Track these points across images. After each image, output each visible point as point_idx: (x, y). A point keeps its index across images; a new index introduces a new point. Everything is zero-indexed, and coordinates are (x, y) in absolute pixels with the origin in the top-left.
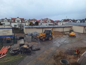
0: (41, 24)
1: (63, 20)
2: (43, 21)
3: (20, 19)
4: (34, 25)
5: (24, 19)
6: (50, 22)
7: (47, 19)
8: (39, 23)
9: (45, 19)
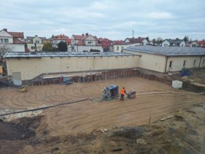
0: (73, 48)
1: (129, 39)
2: (77, 41)
3: (10, 33)
4: (54, 50)
5: (22, 33)
6: (94, 43)
7: (87, 34)
8: (69, 46)
9: (83, 35)
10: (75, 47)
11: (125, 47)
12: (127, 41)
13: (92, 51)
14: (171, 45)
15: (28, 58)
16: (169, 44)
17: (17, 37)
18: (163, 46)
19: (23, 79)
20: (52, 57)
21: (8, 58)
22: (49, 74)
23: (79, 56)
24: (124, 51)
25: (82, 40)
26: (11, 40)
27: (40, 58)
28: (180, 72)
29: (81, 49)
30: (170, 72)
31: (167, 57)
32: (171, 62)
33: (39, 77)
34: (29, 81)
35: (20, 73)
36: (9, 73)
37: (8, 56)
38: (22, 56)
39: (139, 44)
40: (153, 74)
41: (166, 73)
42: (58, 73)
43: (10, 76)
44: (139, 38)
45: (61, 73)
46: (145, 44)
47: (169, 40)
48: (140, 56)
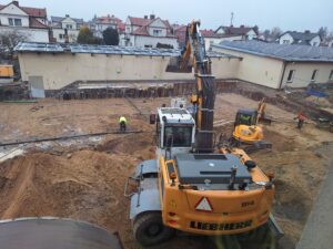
0: (128, 40)
1: (223, 28)
2: (135, 28)
3: (22, 9)
4: (97, 42)
5: (44, 10)
6: (164, 33)
7: (152, 17)
8: (122, 37)
9: (146, 17)
10: (132, 38)
11: (217, 42)
12: (221, 31)
13: (159, 46)
14: (296, 41)
15: (54, 54)
16: (291, 40)
17: (36, 17)
18: (281, 43)
19: (46, 88)
20: (92, 54)
21: (21, 52)
22: (89, 82)
23: (137, 54)
24: (214, 49)
25: (143, 26)
26: (25, 22)
27: (74, 54)
28: (305, 88)
29: (142, 42)
30: (288, 88)
31: (286, 63)
32: (291, 72)
33: (71, 86)
34: (56, 92)
35: (40, 78)
36: (24, 78)
37: (21, 49)
38: (45, 49)
39: (240, 38)
40: (259, 90)
41: (280, 89)
42: (102, 82)
43: (26, 82)
44: (242, 26)
45: (108, 82)
46: (250, 38)
47: (293, 34)
48: (241, 59)
